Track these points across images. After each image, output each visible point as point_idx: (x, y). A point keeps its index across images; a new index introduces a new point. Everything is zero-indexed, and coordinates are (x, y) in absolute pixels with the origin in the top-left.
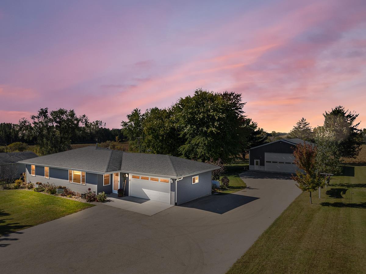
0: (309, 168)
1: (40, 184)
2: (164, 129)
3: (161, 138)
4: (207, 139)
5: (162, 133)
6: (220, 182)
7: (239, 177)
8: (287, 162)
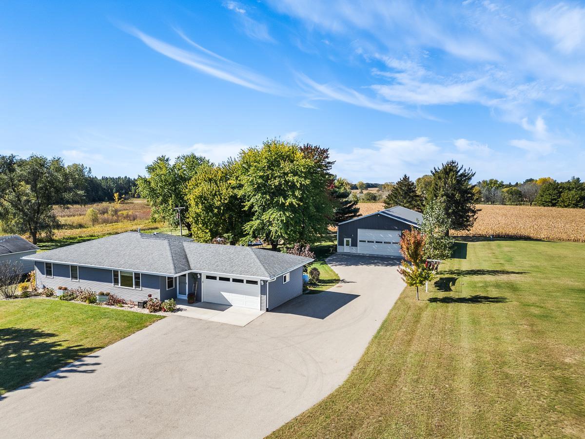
0: (417, 260)
1: (66, 289)
2: (221, 198)
3: (216, 211)
4: (285, 214)
5: (218, 204)
6: (308, 275)
7: (327, 264)
8: (387, 241)
